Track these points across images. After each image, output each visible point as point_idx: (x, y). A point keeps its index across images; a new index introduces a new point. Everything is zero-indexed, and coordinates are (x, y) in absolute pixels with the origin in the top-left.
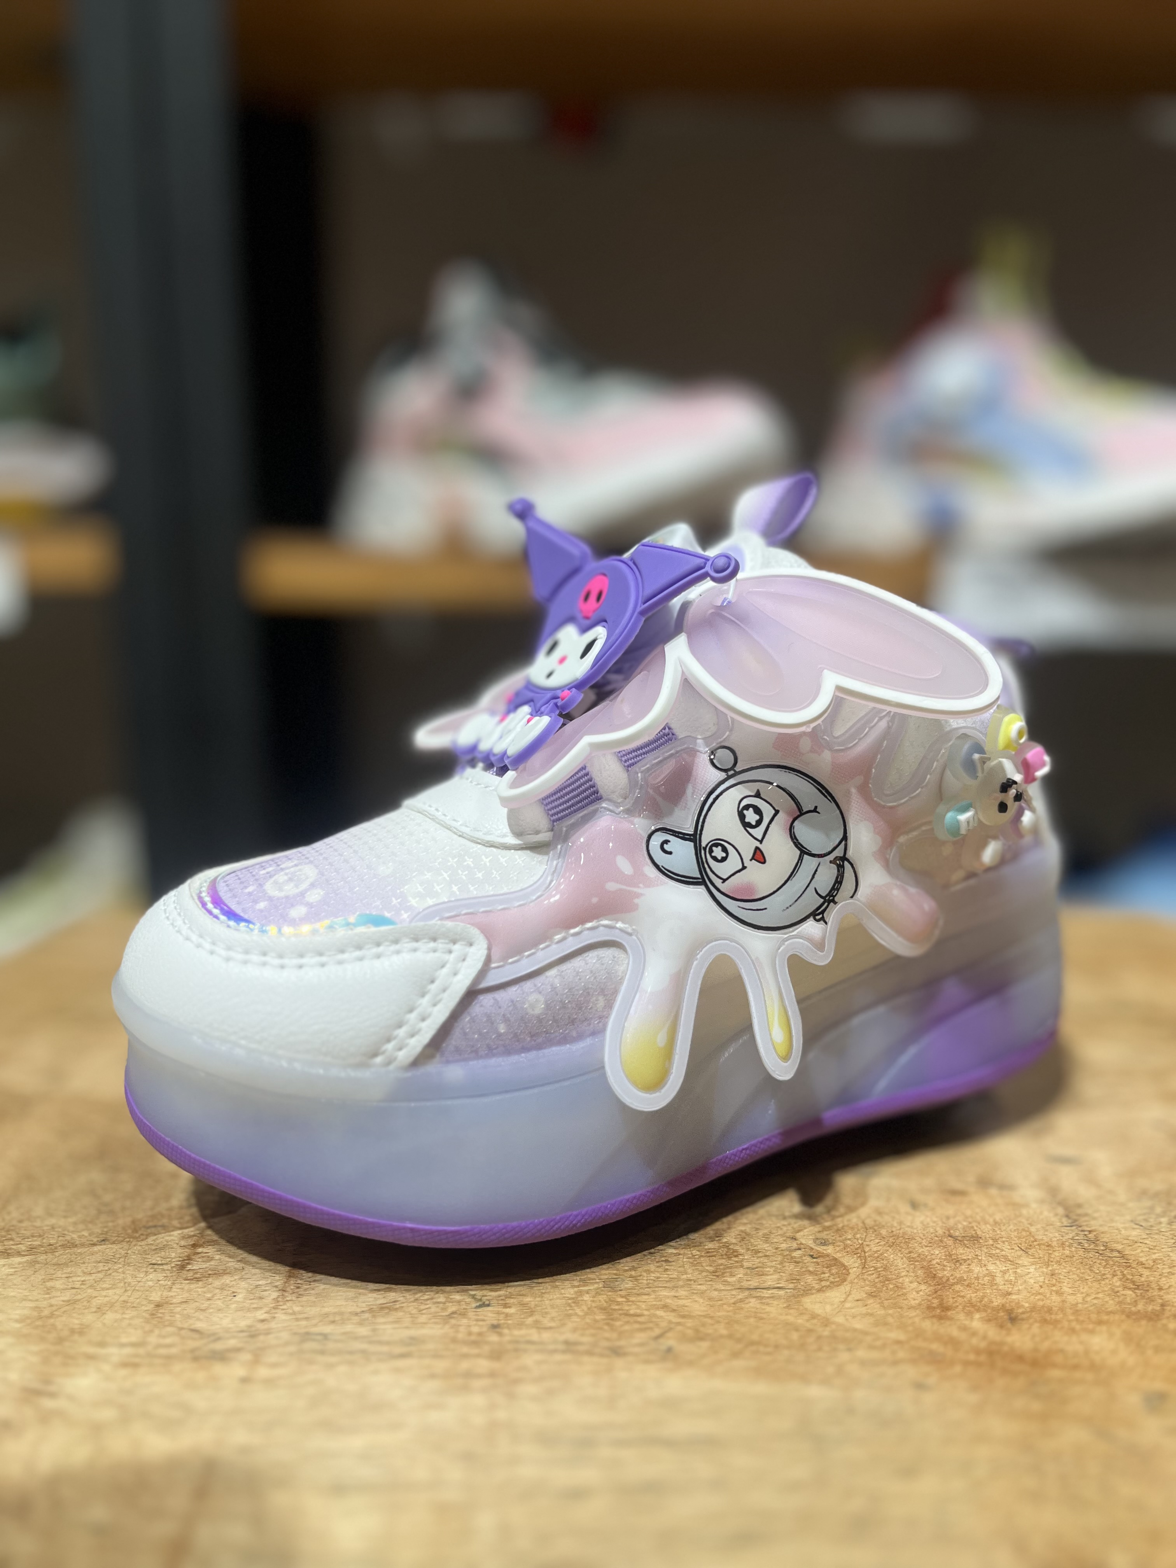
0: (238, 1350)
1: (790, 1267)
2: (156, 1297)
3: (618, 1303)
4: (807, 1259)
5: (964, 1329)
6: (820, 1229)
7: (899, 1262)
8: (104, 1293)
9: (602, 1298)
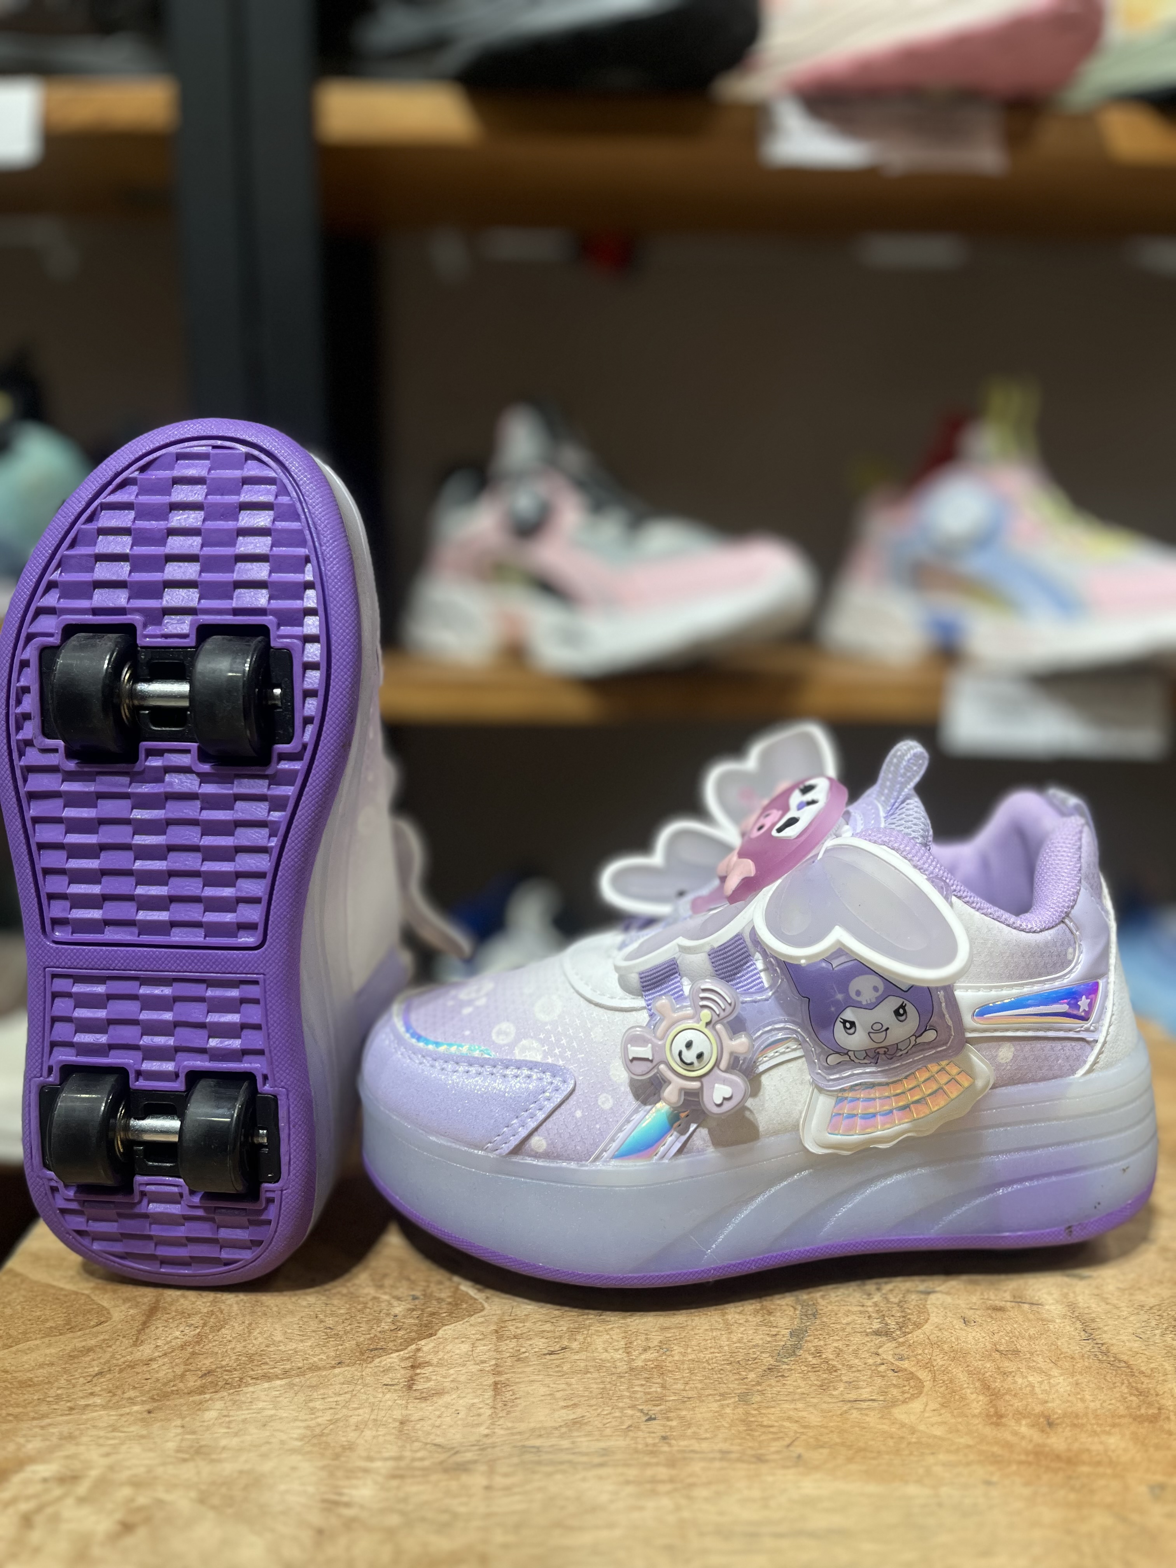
0: (475, 1462)
1: (878, 1381)
2: (398, 1414)
3: (754, 1416)
4: (890, 1373)
5: (1015, 1433)
6: (897, 1345)
7: (960, 1374)
8: (356, 1412)
9: (740, 1411)
